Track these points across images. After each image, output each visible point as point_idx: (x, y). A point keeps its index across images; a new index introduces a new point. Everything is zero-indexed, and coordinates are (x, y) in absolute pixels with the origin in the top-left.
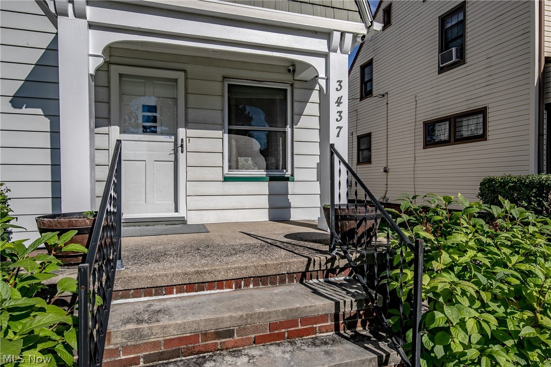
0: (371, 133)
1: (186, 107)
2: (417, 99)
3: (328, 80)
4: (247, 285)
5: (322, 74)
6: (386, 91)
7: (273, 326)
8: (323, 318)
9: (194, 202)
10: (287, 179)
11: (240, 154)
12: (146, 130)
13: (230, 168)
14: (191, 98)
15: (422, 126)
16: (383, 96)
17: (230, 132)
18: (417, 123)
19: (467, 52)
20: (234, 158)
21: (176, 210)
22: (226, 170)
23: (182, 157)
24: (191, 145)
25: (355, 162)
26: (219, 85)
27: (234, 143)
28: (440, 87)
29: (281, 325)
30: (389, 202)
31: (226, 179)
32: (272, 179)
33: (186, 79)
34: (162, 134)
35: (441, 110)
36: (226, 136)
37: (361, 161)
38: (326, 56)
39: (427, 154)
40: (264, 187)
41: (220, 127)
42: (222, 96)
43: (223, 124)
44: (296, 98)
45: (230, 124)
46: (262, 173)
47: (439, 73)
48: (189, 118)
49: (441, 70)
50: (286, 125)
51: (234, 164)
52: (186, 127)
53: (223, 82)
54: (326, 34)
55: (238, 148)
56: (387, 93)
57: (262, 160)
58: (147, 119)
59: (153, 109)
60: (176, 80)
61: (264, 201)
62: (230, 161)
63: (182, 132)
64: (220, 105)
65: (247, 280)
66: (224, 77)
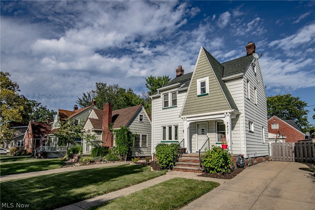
1: (208, 129)
12: (202, 134)
14: (209, 127)
17: (218, 133)
20: (219, 139)
22: (217, 142)
24: (209, 137)
26: (215, 123)
27: (219, 135)
33: (208, 123)
36: (217, 134)
42: (216, 125)
43: (216, 131)
45: (218, 131)
48: (209, 131)
52: (208, 133)
60: (205, 124)
64: (215, 127)
66: (216, 121)
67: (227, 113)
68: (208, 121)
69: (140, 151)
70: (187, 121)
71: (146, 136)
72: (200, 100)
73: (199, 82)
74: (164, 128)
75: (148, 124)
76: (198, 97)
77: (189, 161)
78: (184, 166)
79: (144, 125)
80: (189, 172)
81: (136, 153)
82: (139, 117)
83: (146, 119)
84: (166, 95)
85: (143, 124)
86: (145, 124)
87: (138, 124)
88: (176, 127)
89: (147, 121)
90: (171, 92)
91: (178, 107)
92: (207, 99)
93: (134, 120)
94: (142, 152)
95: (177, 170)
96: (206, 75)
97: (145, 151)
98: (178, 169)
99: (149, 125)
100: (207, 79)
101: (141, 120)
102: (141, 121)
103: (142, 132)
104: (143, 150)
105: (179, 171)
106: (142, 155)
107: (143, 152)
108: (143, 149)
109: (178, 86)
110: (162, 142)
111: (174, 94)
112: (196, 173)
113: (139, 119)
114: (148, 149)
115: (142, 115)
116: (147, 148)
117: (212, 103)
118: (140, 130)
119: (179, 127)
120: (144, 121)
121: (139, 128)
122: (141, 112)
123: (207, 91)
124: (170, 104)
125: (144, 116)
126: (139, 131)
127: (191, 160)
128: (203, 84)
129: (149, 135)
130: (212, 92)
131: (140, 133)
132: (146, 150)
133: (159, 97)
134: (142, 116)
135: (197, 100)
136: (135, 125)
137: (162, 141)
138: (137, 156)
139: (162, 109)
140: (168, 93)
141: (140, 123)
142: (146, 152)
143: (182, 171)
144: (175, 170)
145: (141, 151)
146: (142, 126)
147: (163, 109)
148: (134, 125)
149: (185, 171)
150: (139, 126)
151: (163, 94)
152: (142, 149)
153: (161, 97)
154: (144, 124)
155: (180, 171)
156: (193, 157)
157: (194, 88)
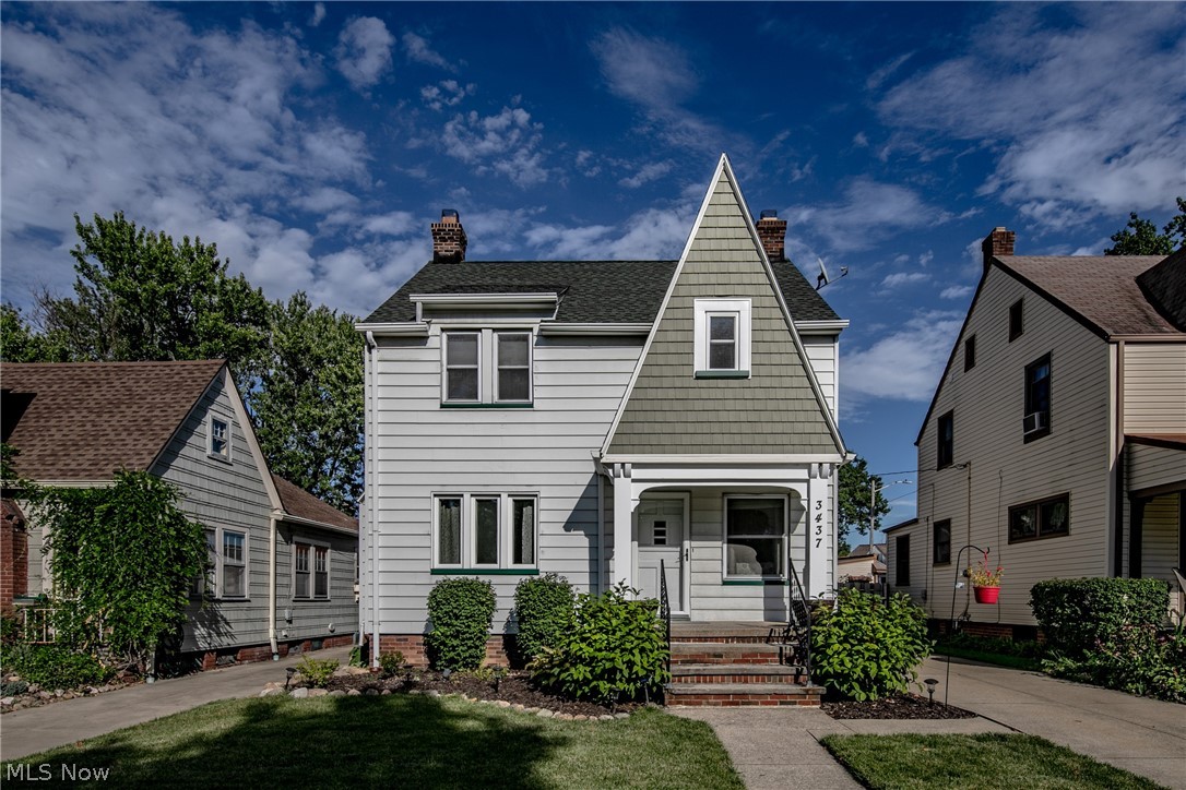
0: (949, 520)
1: (691, 522)
2: (1002, 475)
3: (809, 501)
4: (732, 641)
5: (804, 496)
6: (967, 460)
7: (744, 656)
8: (773, 655)
9: (697, 603)
10: (783, 583)
11: (737, 561)
12: (656, 543)
13: (728, 573)
14: (695, 514)
15: (1007, 512)
16: (965, 466)
17: (730, 541)
18: (1002, 508)
19: (1053, 419)
20: (732, 564)
21: (682, 609)
22: (725, 576)
23: (687, 564)
24: (694, 555)
25: (931, 561)
26: (720, 500)
27: (732, 551)
28: (1026, 461)
29: (749, 655)
30: (971, 619)
31: (725, 583)
32: (767, 583)
33: (691, 497)
34: (671, 546)
35: (1027, 492)
36: (725, 546)
37: (939, 560)
38: (808, 481)
39: (1015, 551)
40: (760, 590)
41: (720, 538)
42: (723, 510)
43: (722, 535)
44: (792, 507)
45: (729, 534)
46: (759, 578)
47: (1026, 442)
48: (693, 531)
49: (1028, 439)
50: (783, 533)
51: (732, 569)
52: (691, 539)
53: (723, 498)
54: (808, 466)
55: (736, 555)
56: (969, 463)
57: (758, 566)
58: (657, 533)
59: (662, 524)
60: (682, 500)
61: (760, 603)
62: (728, 567)
63: (687, 544)
64: (720, 518)
65: (733, 638)
66: (724, 494)
67: (821, 464)
68: (690, 492)
69: (213, 621)
70: (633, 481)
71: (241, 537)
72: (704, 394)
73: (703, 312)
74: (450, 503)
75: (250, 472)
76: (698, 378)
77: (721, 656)
78: (711, 682)
79: (231, 479)
80: (756, 704)
81: (200, 631)
82: (206, 428)
83: (240, 444)
84: (462, 342)
85: (226, 471)
86: (237, 474)
87: (205, 471)
88: (523, 504)
89: (244, 458)
90: (494, 330)
91: (536, 406)
92: (739, 393)
93: (184, 444)
94: (222, 623)
95: (686, 704)
96: (739, 290)
97: (237, 621)
98: (693, 699)
99: (252, 479)
100: (742, 310)
101: (217, 445)
102: (217, 454)
103: (225, 515)
104: (229, 615)
105: (700, 704)
106: (226, 642)
107: (228, 624)
108: (228, 609)
109: (543, 310)
110: (434, 572)
111: (513, 341)
112: (790, 707)
113: (208, 443)
114: (249, 609)
115: (225, 419)
116: (247, 604)
117: (764, 416)
118: (217, 506)
119: (541, 504)
120: (231, 457)
121: (209, 492)
122: (220, 405)
123: (744, 362)
124: (488, 388)
125: (230, 429)
126: (212, 512)
127: (727, 654)
128: (723, 327)
129: (256, 533)
130: (763, 371)
131: (214, 519)
132: (243, 615)
133: (420, 340)
134: (223, 426)
135: (692, 394)
136: (191, 473)
137: (437, 565)
138: (203, 645)
139: (438, 407)
140: (480, 330)
141: (216, 468)
142: (242, 627)
143: (715, 704)
144: (679, 703)
145: (222, 617)
146: (222, 482)
147: (442, 406)
148: (183, 470)
149: (737, 704)
150: (209, 478)
151: (443, 330)
152: (225, 611)
153: (433, 342)
154: (232, 472)
155: (708, 704)
156: (716, 639)
157: (680, 336)
